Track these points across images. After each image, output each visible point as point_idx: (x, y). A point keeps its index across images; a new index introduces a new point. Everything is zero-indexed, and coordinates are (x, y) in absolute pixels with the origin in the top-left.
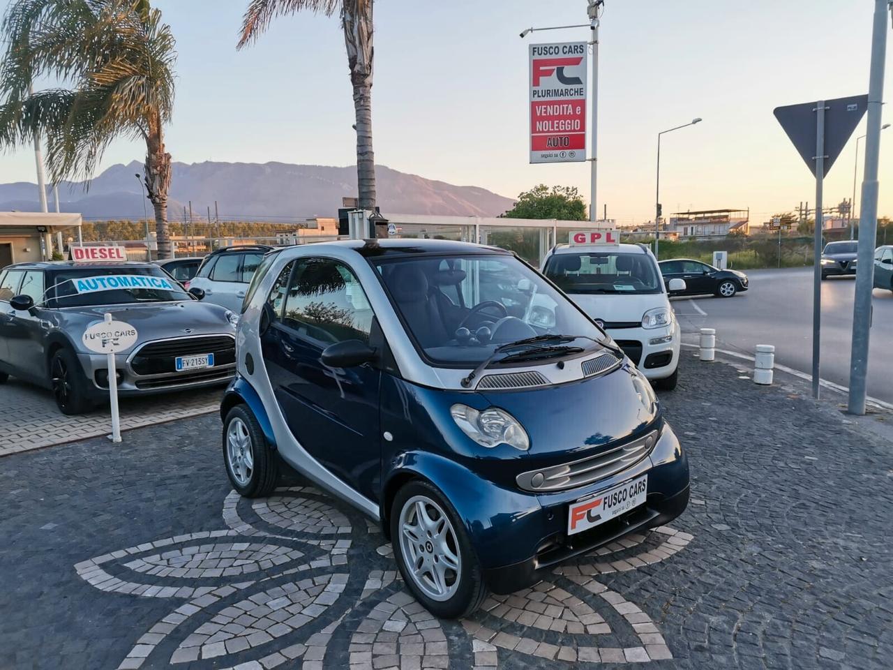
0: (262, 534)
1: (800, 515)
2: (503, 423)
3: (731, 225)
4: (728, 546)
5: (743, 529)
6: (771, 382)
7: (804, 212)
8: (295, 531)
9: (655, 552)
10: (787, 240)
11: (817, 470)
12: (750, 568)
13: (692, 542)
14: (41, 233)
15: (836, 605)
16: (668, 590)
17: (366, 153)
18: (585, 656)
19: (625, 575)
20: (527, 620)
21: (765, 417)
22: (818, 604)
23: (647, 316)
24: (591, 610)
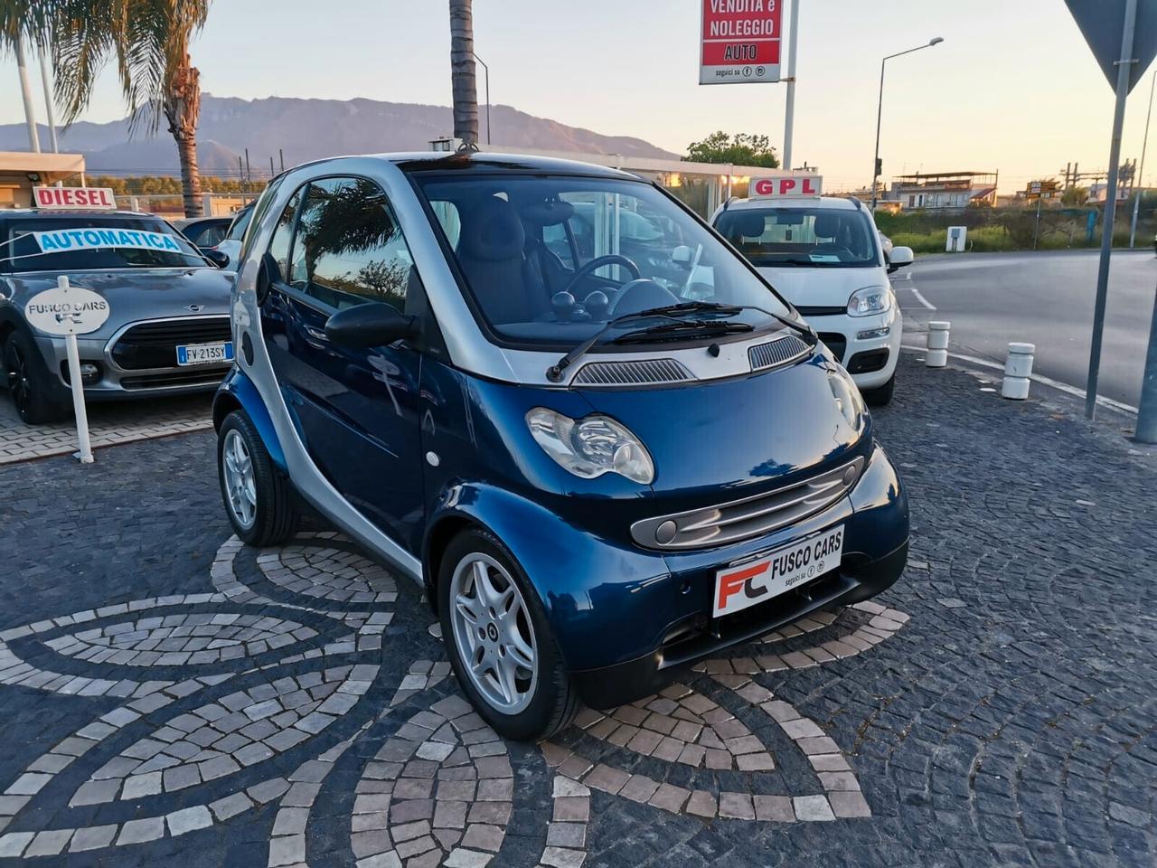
0: (262, 600)
1: (1071, 586)
2: (613, 441)
3: (973, 194)
4: (964, 634)
5: (985, 607)
6: (1025, 395)
7: (1071, 177)
8: (312, 597)
9: (849, 639)
10: (1048, 212)
11: (1094, 520)
12: (995, 668)
13: (906, 625)
14: (33, 183)
15: (1133, 730)
16: (869, 698)
17: (464, 63)
18: (730, 808)
19: (801, 675)
20: (643, 744)
21: (1017, 444)
22: (1104, 729)
23: (855, 298)
24: (745, 731)
